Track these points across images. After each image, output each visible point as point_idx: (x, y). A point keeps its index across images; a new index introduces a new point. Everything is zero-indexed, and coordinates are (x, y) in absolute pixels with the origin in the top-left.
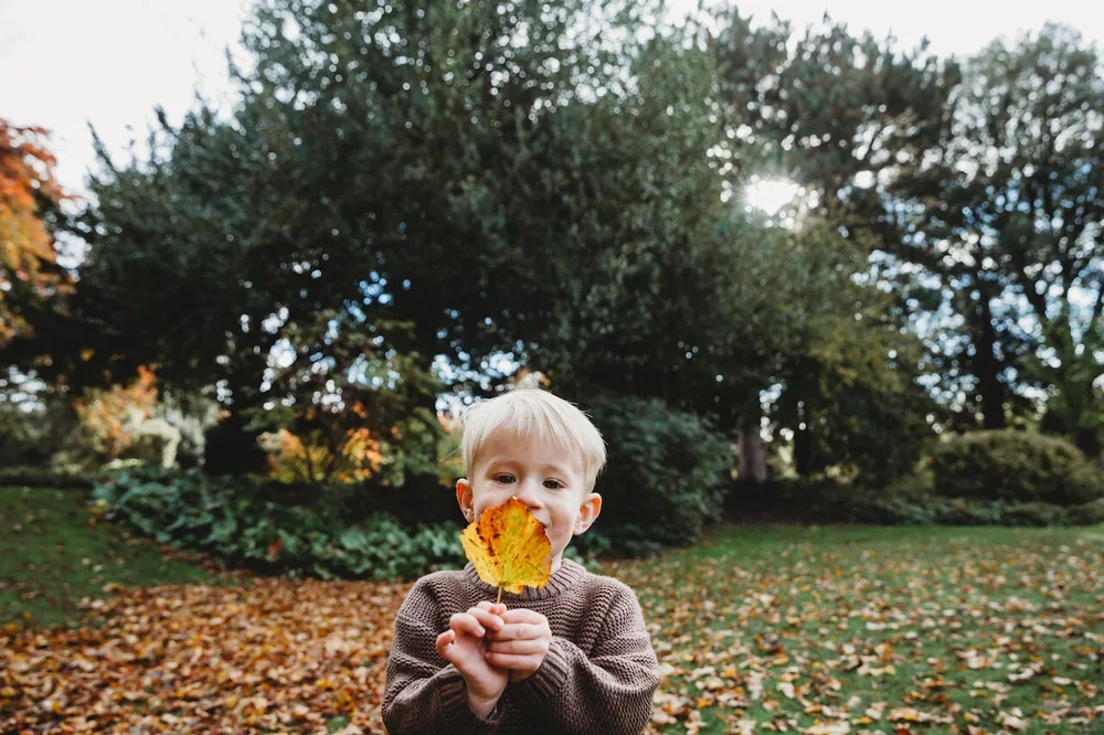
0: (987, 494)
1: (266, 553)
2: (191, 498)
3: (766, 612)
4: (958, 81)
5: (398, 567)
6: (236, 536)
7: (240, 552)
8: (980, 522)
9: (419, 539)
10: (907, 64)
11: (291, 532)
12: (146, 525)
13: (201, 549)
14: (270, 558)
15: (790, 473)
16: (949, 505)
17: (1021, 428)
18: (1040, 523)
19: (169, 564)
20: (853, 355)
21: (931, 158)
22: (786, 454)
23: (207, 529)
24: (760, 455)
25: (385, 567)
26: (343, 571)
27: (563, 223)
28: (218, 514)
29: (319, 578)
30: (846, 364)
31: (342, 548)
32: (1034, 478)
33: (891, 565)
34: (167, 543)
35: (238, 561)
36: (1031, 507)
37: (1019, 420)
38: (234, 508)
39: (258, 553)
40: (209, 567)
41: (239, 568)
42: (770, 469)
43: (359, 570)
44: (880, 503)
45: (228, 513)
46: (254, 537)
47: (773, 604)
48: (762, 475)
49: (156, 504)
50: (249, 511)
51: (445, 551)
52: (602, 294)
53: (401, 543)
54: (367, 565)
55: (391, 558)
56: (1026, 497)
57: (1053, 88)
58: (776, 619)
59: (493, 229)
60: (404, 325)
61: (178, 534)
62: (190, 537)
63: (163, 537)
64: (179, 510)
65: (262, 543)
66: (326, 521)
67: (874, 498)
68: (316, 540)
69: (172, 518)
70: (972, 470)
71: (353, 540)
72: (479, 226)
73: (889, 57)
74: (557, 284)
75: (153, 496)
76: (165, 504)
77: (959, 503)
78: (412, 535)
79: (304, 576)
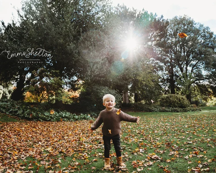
0: (169, 106)
1: (29, 116)
2: (13, 105)
3: (125, 126)
4: (168, 25)
5: (56, 119)
6: (23, 113)
7: (24, 116)
8: (167, 111)
9: (60, 114)
10: (159, 21)
11: (34, 112)
12: (4, 111)
13: (16, 115)
14: (30, 117)
15: (133, 102)
16: (162, 108)
17: (178, 94)
18: (178, 112)
19: (10, 118)
20: (145, 79)
21: (162, 40)
22: (133, 98)
23: (17, 111)
24: (127, 98)
25: (53, 119)
26: (45, 120)
27: (89, 52)
28: (19, 108)
29: (40, 121)
30: (144, 81)
31: (45, 115)
32: (177, 103)
33: (149, 119)
34: (8, 114)
35: (24, 118)
36: (177, 108)
37: (177, 92)
38: (22, 107)
39: (28, 116)
40: (18, 119)
41: (24, 119)
42: (129, 101)
43: (48, 120)
44: (149, 108)
45: (21, 108)
46: (27, 113)
47: (126, 125)
48: (127, 102)
49: (6, 106)
50: (25, 108)
51: (65, 116)
52: (97, 66)
53: (56, 114)
54: (50, 118)
55: (54, 117)
56: (176, 107)
57: (186, 27)
58: (126, 127)
59: (75, 53)
60: (57, 71)
61: (11, 112)
62: (13, 113)
63: (7, 113)
64: (11, 108)
65: (28, 114)
66: (41, 110)
67: (148, 107)
68: (39, 114)
69: (9, 109)
70: (167, 102)
71: (46, 114)
72: (73, 52)
73: (155, 19)
74: (88, 64)
75: (5, 105)
76: (8, 106)
77: (164, 108)
78: (58, 113)
79: (37, 121)
